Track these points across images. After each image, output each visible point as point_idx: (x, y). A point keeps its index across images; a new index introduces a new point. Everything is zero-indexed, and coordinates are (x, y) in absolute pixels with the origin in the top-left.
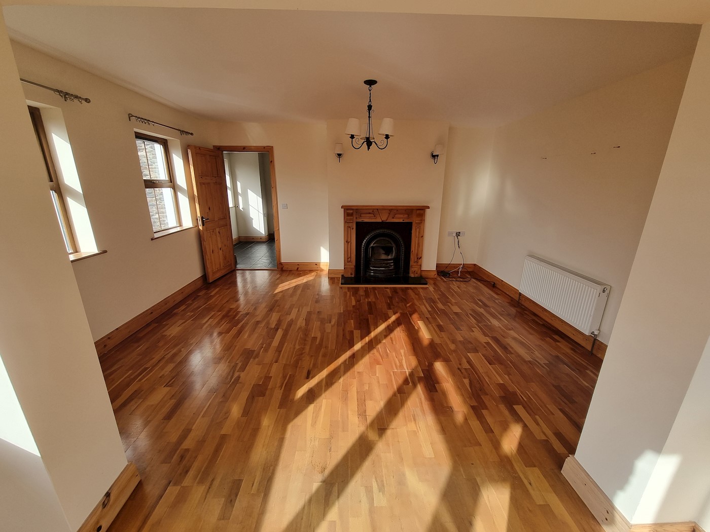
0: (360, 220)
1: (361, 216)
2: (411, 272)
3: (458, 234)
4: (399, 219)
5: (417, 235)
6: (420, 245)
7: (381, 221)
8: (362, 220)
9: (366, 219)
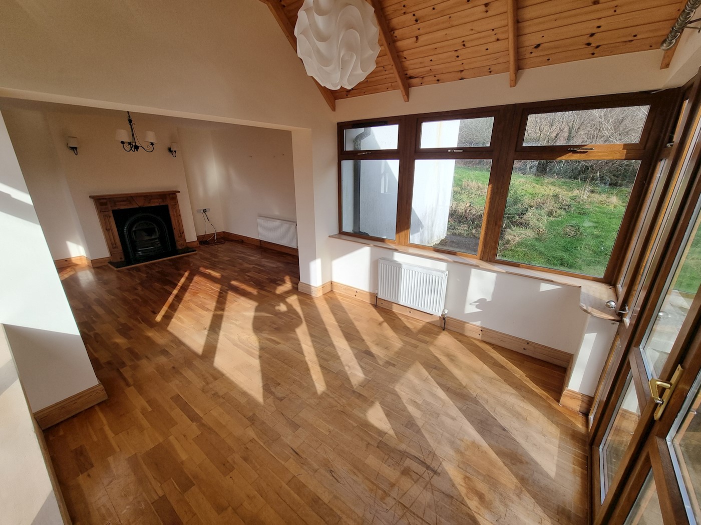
0: (116, 208)
1: (115, 204)
2: (178, 245)
3: (205, 211)
4: (155, 203)
5: (175, 215)
6: (180, 223)
7: (138, 207)
8: (118, 207)
9: (123, 206)
